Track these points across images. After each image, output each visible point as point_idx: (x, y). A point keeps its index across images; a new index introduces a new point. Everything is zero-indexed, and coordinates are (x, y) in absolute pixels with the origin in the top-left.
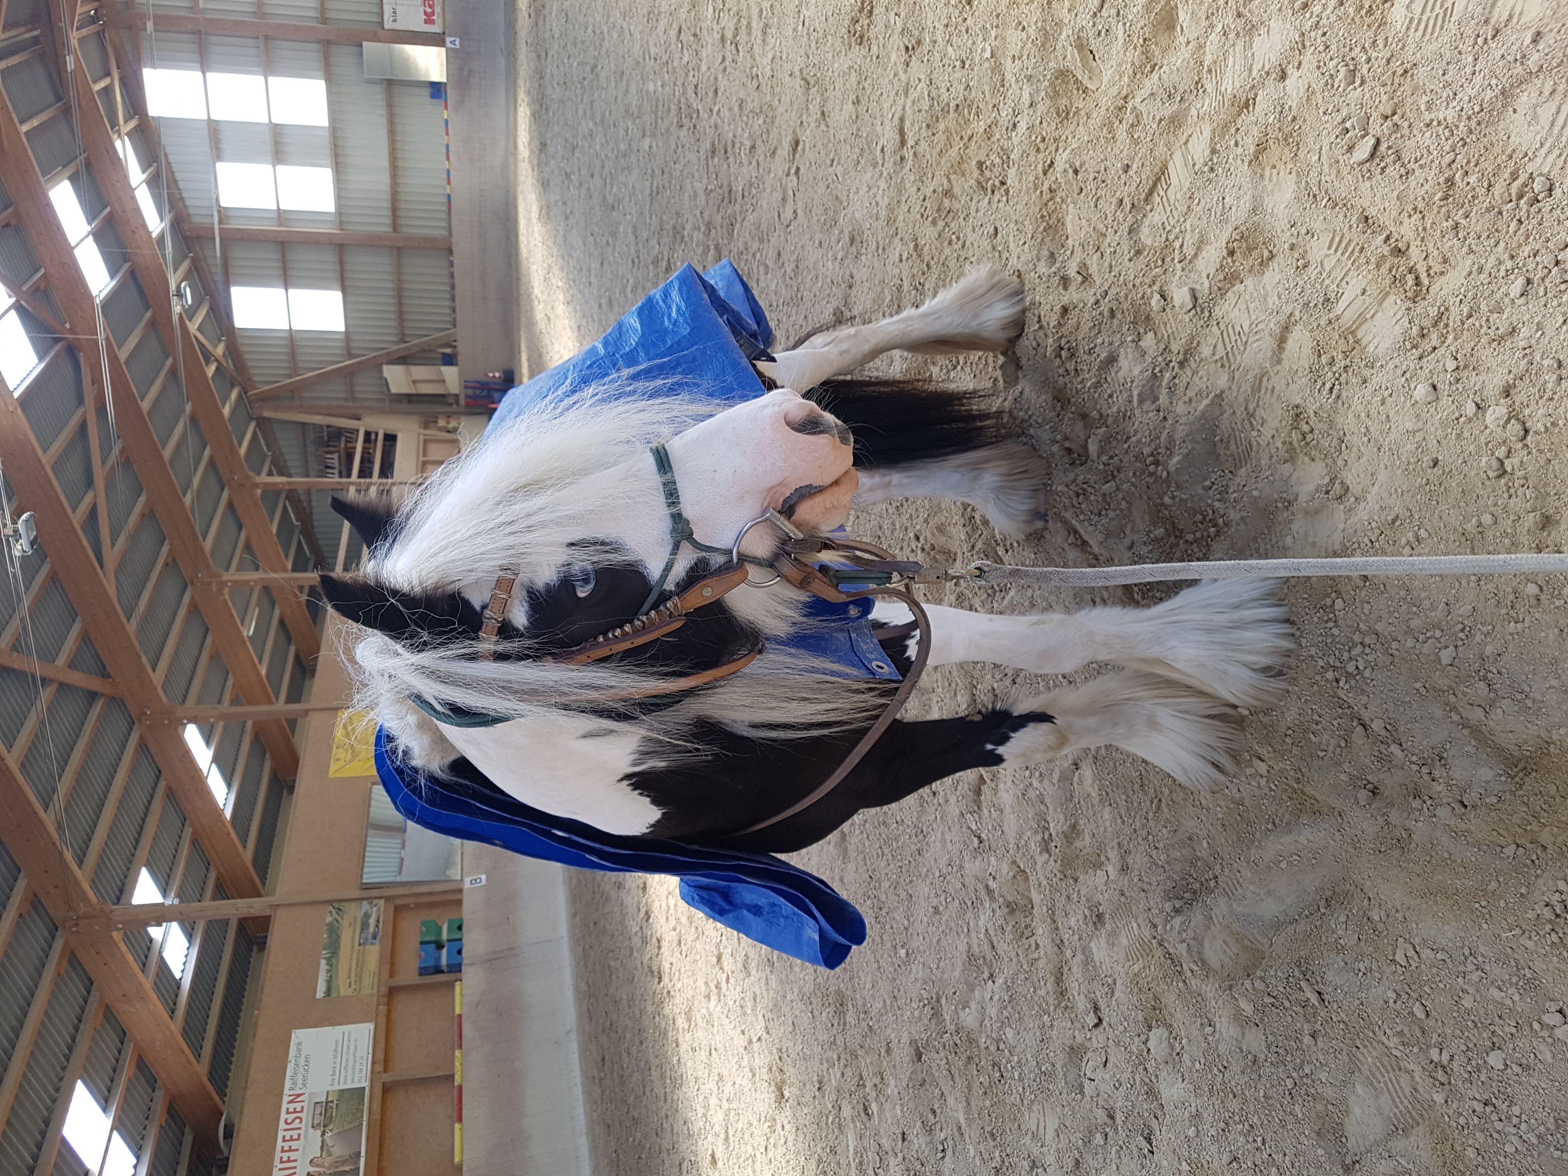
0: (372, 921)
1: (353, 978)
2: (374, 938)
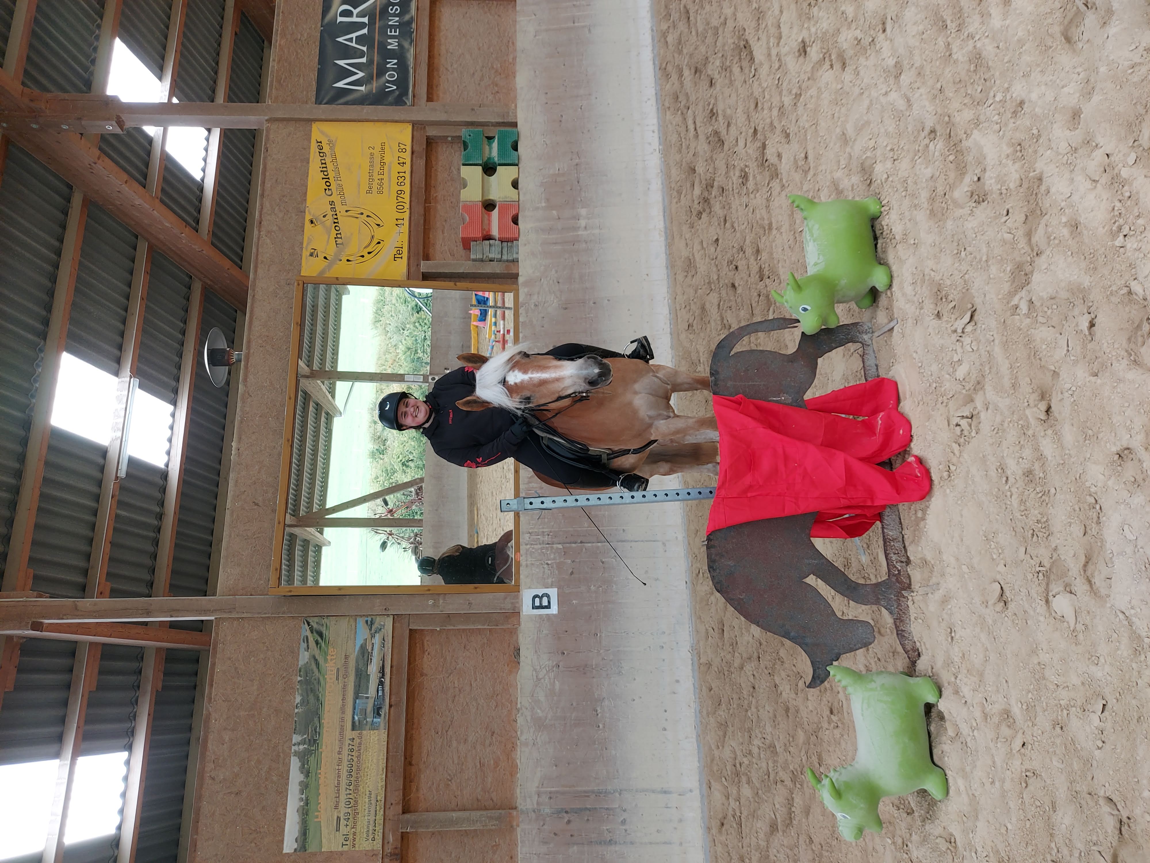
0: (373, 669)
1: (343, 809)
2: (377, 711)
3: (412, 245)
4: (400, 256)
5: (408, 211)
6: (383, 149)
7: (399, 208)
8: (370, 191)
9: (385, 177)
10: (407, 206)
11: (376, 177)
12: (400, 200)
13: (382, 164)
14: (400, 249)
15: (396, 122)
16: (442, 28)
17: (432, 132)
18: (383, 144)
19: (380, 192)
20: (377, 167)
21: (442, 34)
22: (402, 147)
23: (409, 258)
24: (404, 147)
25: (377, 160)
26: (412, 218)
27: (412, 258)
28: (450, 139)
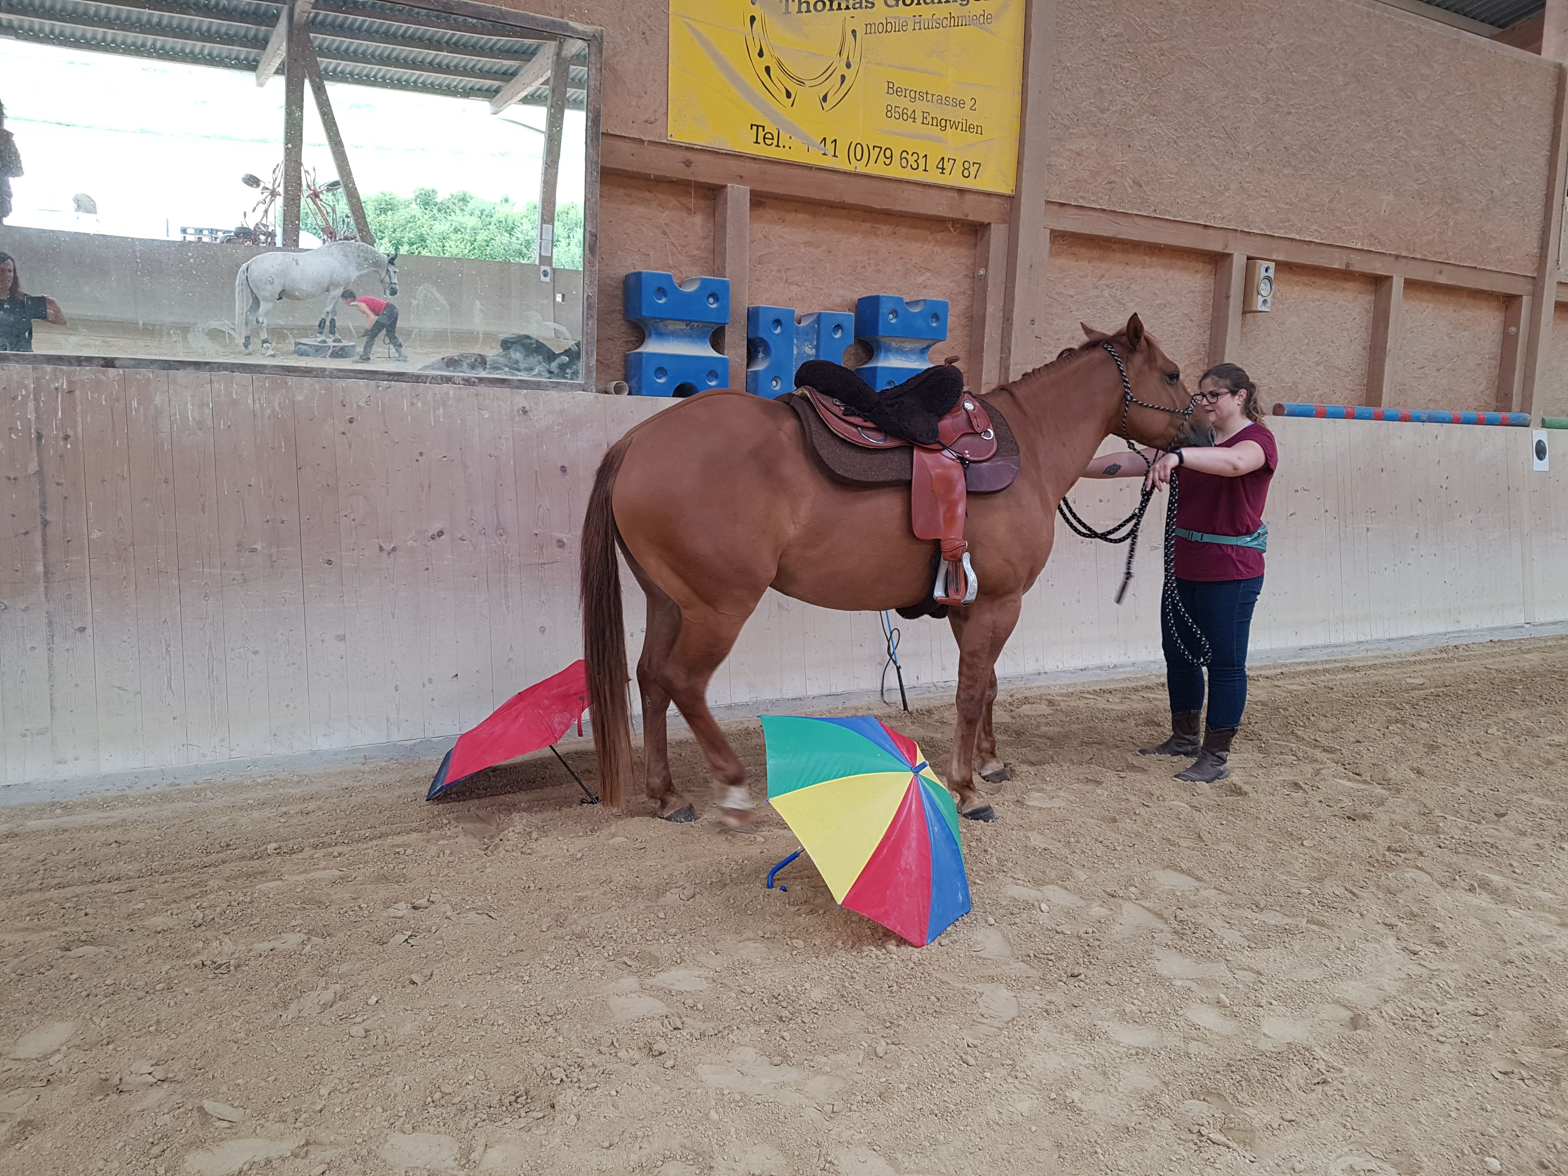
3: (781, 169)
4: (760, 140)
5: (850, 168)
6: (969, 128)
7: (857, 150)
8: (892, 89)
9: (918, 127)
10: (861, 168)
11: (920, 106)
12: (874, 153)
13: (943, 123)
14: (775, 143)
15: (1020, 163)
16: (1171, 272)
17: (997, 235)
18: (978, 129)
19: (890, 111)
20: (936, 111)
21: (1161, 272)
22: (973, 170)
23: (755, 159)
24: (973, 175)
25: (951, 113)
26: (836, 177)
27: (755, 166)
28: (982, 272)
